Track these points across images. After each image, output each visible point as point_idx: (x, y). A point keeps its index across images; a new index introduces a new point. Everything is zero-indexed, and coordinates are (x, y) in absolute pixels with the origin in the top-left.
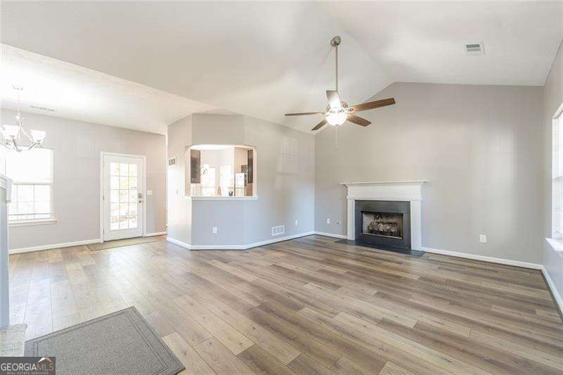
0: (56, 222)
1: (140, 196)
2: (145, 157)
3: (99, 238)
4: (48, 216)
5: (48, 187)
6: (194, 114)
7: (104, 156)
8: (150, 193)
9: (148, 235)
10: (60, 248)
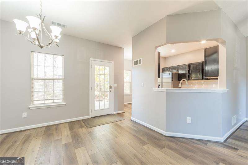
0: (65, 105)
1: (111, 88)
2: (113, 62)
3: (89, 115)
4: (61, 101)
5: (61, 82)
6: (168, 16)
7: (92, 61)
8: (116, 85)
9: (115, 113)
10: (68, 122)
